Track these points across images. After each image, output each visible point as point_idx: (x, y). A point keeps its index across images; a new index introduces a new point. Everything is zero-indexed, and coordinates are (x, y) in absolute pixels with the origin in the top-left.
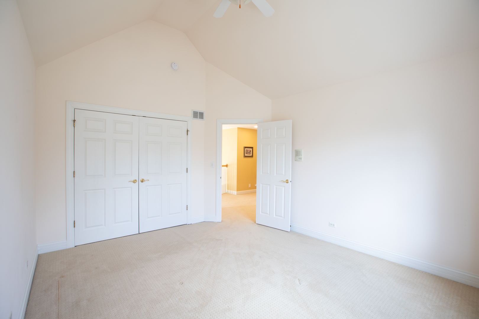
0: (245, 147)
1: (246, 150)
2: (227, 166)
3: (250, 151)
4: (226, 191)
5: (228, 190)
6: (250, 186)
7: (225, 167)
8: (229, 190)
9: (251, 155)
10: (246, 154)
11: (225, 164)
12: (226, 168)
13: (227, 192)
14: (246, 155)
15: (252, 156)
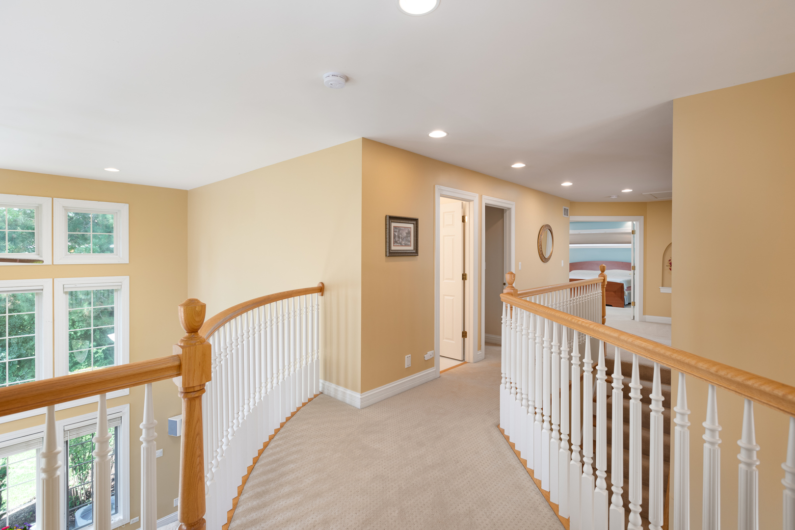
0: (392, 218)
1: (395, 227)
2: (321, 289)
3: (409, 233)
4: (321, 385)
5: (327, 383)
6: (407, 362)
7: (315, 295)
8: (330, 381)
9: (411, 248)
10: (395, 242)
11: (315, 285)
12: (320, 297)
13: (323, 388)
14: (393, 248)
15: (415, 253)
